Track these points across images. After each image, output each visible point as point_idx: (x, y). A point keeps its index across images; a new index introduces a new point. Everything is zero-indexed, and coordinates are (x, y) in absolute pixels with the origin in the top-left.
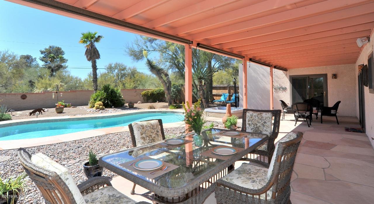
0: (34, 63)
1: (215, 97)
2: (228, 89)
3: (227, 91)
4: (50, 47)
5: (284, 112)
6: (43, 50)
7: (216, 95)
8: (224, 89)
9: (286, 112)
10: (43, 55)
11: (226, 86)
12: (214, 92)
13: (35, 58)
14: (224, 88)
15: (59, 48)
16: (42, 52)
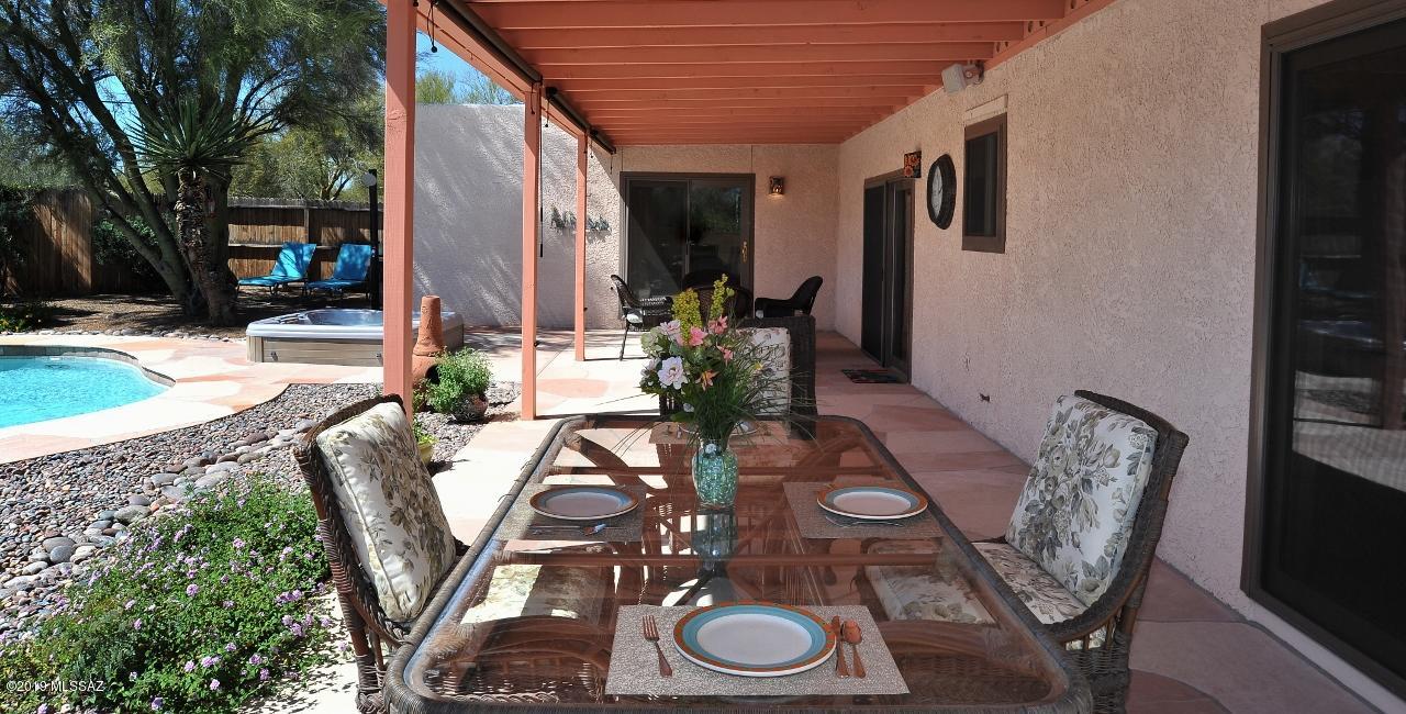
1: (232, 264)
2: (307, 223)
3: (301, 233)
5: (629, 323)
7: (243, 252)
8: (284, 223)
9: (638, 326)
11: (298, 203)
12: (236, 234)
14: (287, 217)
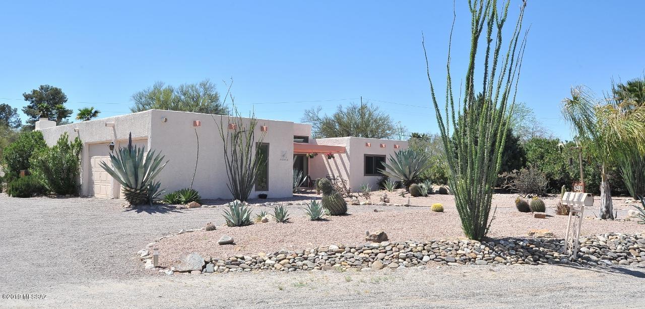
0: (13, 119)
4: (42, 88)
6: (29, 92)
10: (28, 103)
13: (16, 110)
15: (56, 89)
16: (27, 98)
